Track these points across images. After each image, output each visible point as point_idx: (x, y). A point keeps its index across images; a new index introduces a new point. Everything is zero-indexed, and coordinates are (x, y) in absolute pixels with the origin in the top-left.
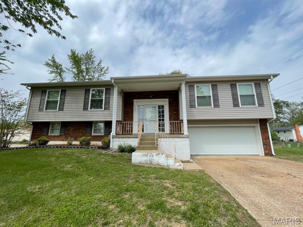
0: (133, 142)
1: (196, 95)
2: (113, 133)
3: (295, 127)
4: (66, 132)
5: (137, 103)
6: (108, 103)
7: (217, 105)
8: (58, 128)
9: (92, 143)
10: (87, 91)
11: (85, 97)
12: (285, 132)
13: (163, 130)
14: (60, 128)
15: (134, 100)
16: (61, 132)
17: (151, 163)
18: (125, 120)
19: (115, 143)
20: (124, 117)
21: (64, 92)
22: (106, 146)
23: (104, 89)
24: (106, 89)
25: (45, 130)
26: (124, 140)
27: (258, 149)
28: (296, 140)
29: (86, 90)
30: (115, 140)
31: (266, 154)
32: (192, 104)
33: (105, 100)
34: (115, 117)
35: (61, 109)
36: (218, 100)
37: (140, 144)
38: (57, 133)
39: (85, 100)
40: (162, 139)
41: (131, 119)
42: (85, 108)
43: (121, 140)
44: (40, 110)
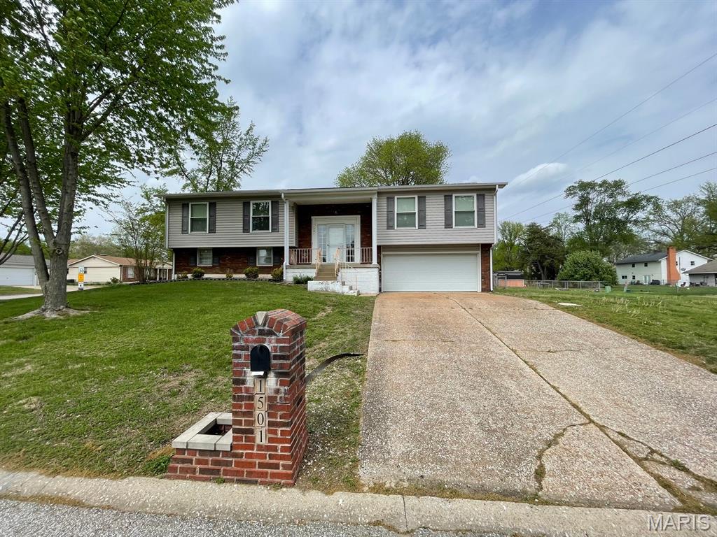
0: (311, 273)
1: (396, 212)
2: (286, 262)
3: (668, 253)
4: (221, 262)
5: (317, 222)
6: (276, 222)
7: (422, 225)
8: (208, 256)
9: (261, 276)
10: (246, 205)
11: (244, 213)
12: (646, 265)
13: (352, 260)
14: (211, 256)
15: (312, 217)
16: (213, 262)
17: (327, 291)
18: (300, 246)
19: (289, 275)
20: (299, 241)
21: (213, 206)
22: (279, 278)
23: (270, 202)
24: (272, 202)
25: (192, 259)
26: (300, 270)
27: (473, 282)
28: (666, 282)
29: (244, 203)
30: (288, 270)
31: (483, 290)
32: (391, 224)
33: (272, 218)
34: (288, 242)
35: (212, 230)
36: (425, 218)
37: (318, 274)
38: (208, 263)
39: (244, 218)
40: (345, 270)
41: (309, 244)
42: (246, 230)
43: (296, 270)
44: (184, 231)
